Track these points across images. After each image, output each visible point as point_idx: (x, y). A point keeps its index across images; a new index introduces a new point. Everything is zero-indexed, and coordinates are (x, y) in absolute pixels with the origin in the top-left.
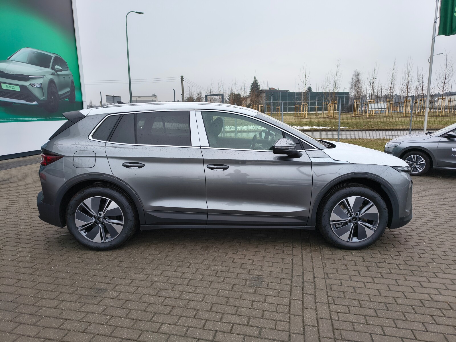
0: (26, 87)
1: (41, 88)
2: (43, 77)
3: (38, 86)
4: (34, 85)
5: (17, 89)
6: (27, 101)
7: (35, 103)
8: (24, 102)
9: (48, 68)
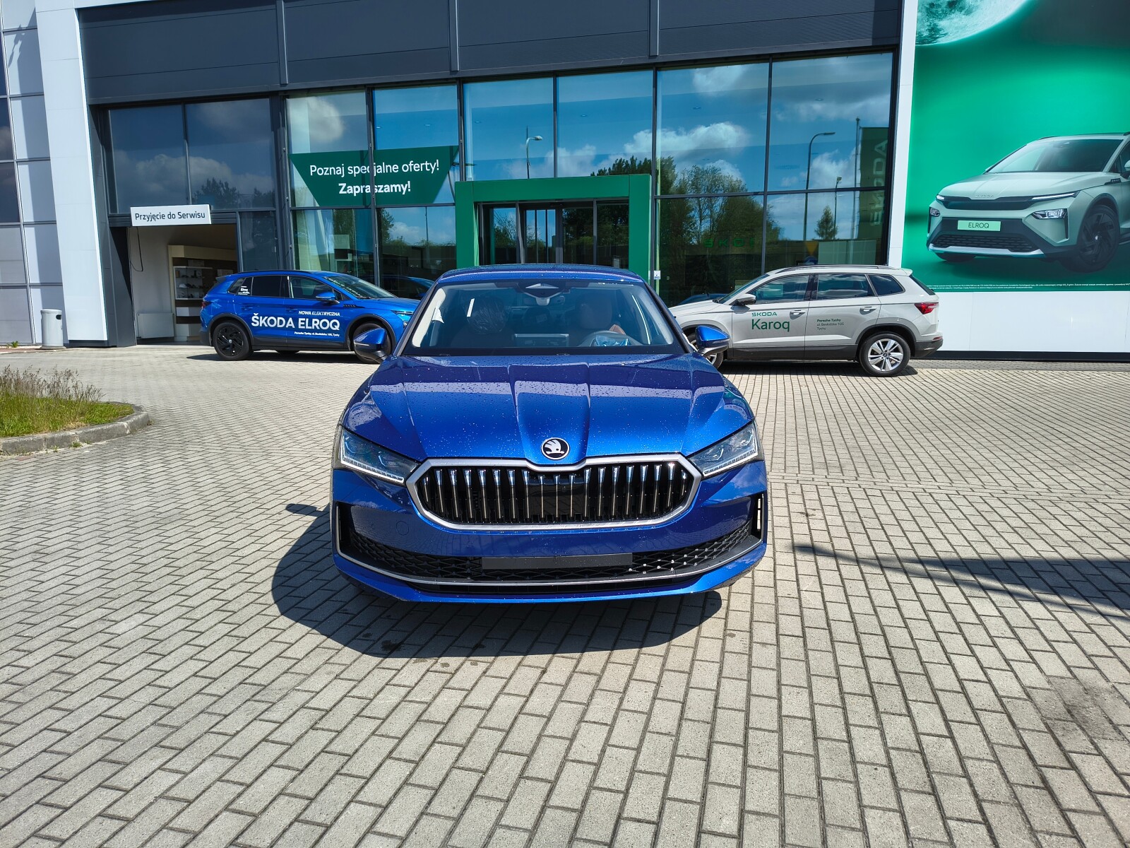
0: (1019, 220)
1: (1065, 218)
2: (1075, 194)
3: (1054, 215)
4: (1044, 215)
5: (995, 227)
6: (1012, 250)
7: (1037, 252)
8: (1006, 252)
9: (1100, 169)
